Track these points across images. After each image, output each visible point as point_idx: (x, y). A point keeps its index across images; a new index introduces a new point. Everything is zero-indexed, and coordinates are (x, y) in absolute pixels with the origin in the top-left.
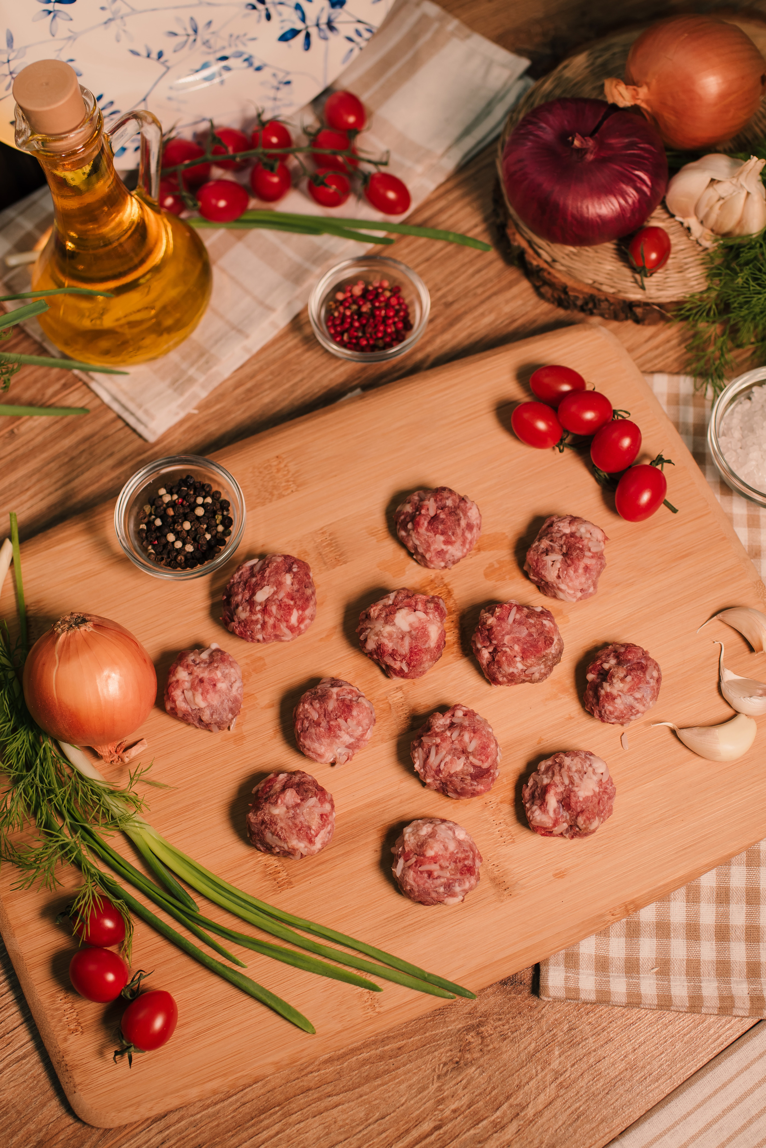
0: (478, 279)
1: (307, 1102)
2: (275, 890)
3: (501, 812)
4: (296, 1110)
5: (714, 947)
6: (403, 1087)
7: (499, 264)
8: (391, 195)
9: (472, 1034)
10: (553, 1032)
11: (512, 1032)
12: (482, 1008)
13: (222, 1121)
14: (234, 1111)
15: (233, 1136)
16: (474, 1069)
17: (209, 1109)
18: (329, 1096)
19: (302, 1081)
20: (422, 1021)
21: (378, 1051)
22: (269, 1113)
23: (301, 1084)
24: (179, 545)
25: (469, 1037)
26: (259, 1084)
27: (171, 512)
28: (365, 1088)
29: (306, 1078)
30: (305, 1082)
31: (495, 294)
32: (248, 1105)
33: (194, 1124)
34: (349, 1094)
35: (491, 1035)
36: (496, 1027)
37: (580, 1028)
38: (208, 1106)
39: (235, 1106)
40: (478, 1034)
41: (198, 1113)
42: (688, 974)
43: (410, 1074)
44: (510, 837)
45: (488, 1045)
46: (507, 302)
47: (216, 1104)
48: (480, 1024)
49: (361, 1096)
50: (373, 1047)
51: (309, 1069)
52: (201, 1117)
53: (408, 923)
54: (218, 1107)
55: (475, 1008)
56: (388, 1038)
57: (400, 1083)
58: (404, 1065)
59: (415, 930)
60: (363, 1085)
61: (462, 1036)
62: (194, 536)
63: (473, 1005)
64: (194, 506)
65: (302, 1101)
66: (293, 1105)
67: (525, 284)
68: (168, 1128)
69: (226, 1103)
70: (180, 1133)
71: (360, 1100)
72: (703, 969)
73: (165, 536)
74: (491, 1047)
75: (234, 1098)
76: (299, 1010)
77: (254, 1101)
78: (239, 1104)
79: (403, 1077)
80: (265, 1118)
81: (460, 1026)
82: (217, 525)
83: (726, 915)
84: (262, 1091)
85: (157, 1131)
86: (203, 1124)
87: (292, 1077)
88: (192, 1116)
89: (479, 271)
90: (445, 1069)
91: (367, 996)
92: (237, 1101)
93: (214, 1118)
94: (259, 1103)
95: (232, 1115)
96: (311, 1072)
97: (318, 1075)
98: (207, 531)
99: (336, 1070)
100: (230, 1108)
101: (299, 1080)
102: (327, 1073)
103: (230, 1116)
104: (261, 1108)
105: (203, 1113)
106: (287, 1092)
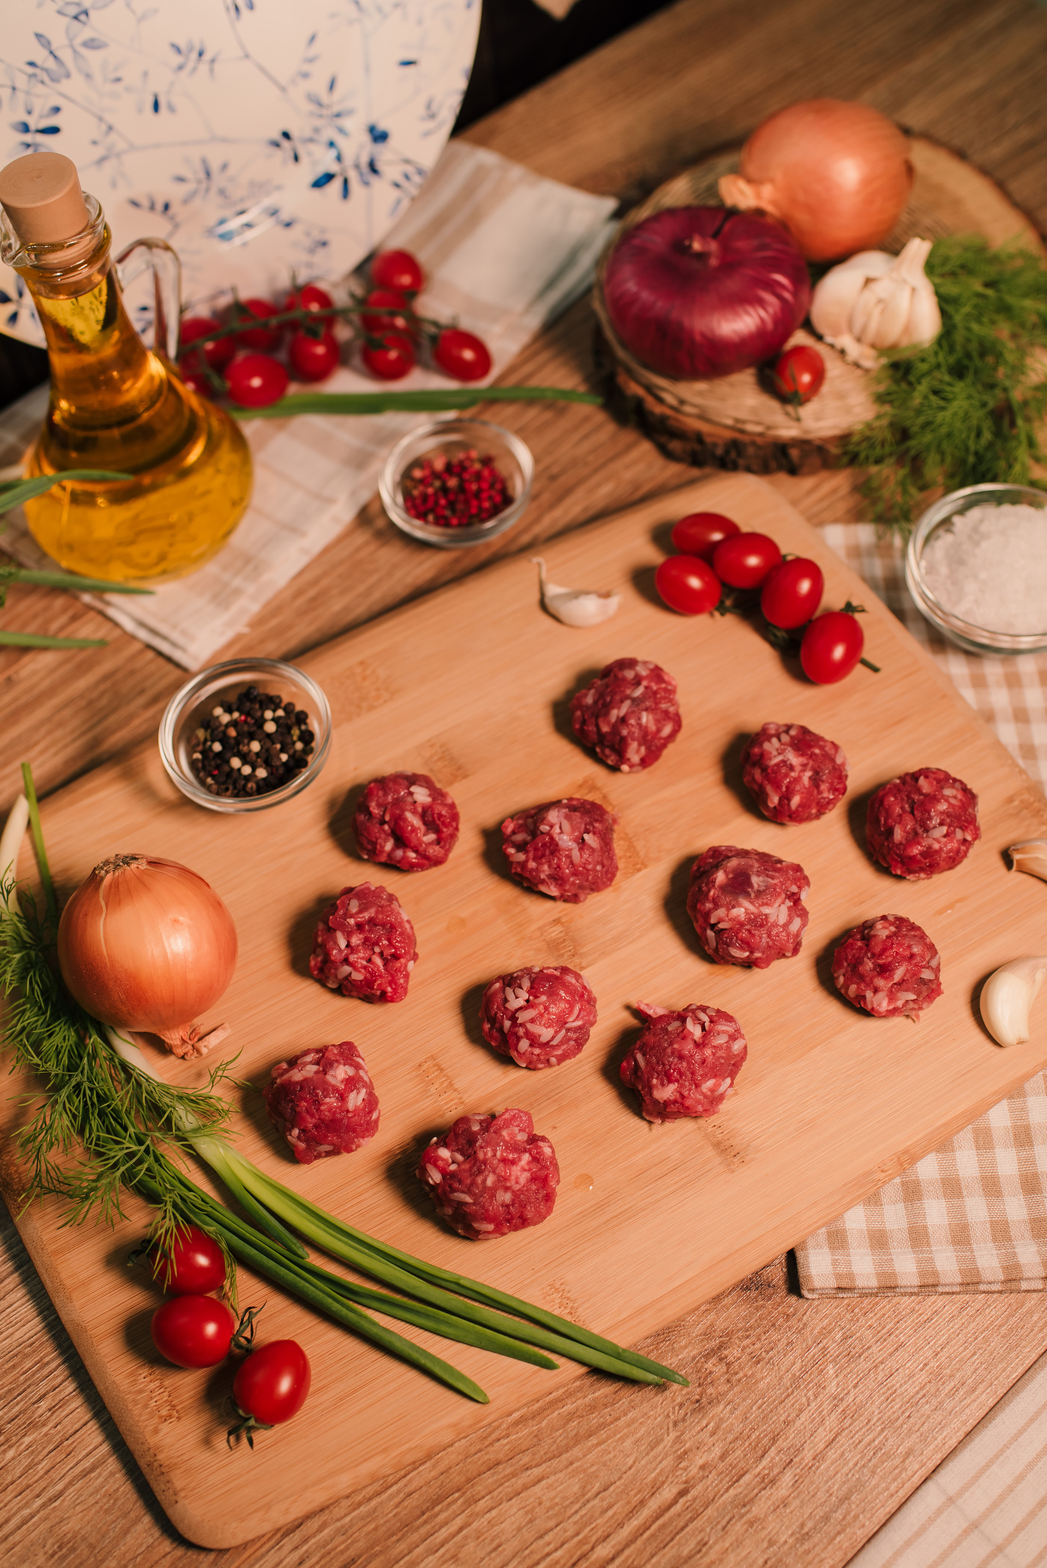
1: (496, 1481)
4: (483, 1493)
5: (1023, 1203)
6: (628, 1443)
8: (467, 355)
9: (713, 1360)
10: (821, 1345)
11: (767, 1352)
12: (721, 1324)
13: (382, 1522)
14: (397, 1506)
15: (398, 1540)
16: (721, 1407)
17: (362, 1509)
18: (527, 1469)
19: (486, 1454)
21: (587, 1400)
22: (445, 1503)
23: (486, 1457)
24: (247, 770)
25: (709, 1365)
26: (428, 1464)
27: (232, 732)
28: (576, 1452)
29: (491, 1449)
30: (492, 1455)
32: (416, 1495)
33: (343, 1531)
34: (555, 1462)
35: (739, 1358)
36: (744, 1348)
37: (858, 1335)
38: (360, 1504)
39: (397, 1500)
40: (721, 1359)
41: (346, 1515)
42: (995, 1240)
43: (636, 1425)
45: (736, 1373)
46: (626, 468)
47: (370, 1499)
48: (721, 1347)
49: (571, 1463)
50: (580, 1394)
51: (494, 1436)
52: (351, 1520)
54: (374, 1503)
55: (712, 1325)
57: (623, 1439)
58: (625, 1415)
60: (571, 1448)
61: (699, 1365)
62: (266, 757)
63: (709, 1322)
64: (262, 723)
65: (490, 1480)
66: (478, 1488)
68: (306, 1541)
69: (384, 1496)
70: (324, 1546)
71: (571, 1468)
72: (1014, 1232)
73: (228, 762)
74: (741, 1374)
75: (395, 1488)
77: (424, 1489)
78: (402, 1495)
79: (625, 1431)
80: (441, 1511)
81: (695, 1352)
82: (294, 743)
83: (1031, 1161)
84: (433, 1474)
85: (290, 1547)
86: (354, 1529)
87: (473, 1450)
88: (338, 1520)
90: (682, 1412)
92: (399, 1492)
93: (369, 1519)
94: (430, 1491)
95: (394, 1512)
96: (499, 1440)
97: (508, 1443)
98: (282, 750)
99: (533, 1432)
100: (392, 1503)
101: (483, 1453)
102: (520, 1438)
103: (391, 1515)
104: (434, 1497)
105: (354, 1514)
106: (468, 1470)
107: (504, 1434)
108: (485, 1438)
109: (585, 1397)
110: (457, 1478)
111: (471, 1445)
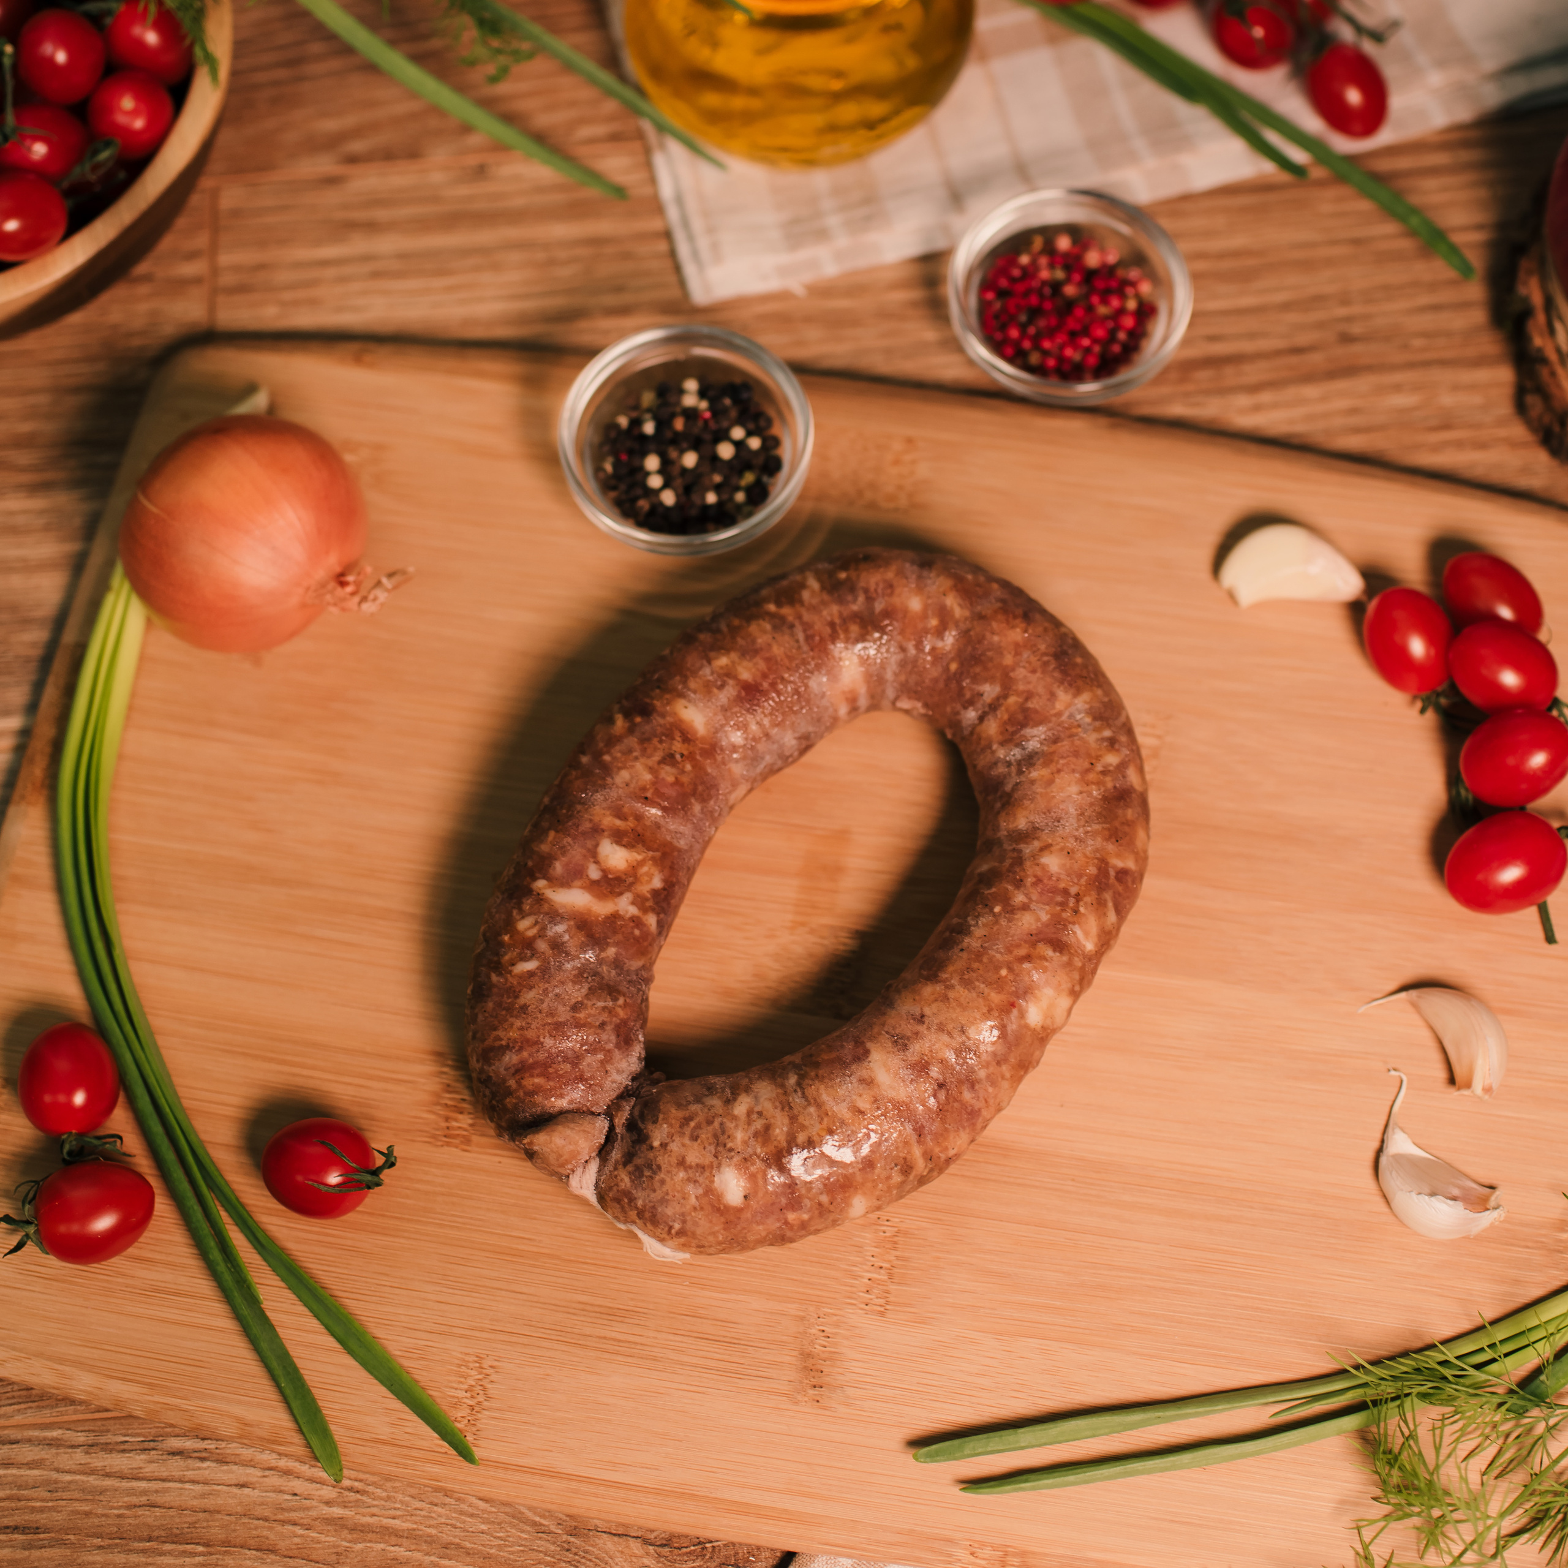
0: (1427, 321)
3: (895, 1248)
7: (1479, 316)
8: (1354, 96)
13: (100, 1511)
14: (130, 1507)
15: (100, 1547)
17: (91, 1478)
19: (270, 1529)
20: (534, 1555)
22: (182, 1547)
23: (265, 1533)
24: (655, 482)
26: (198, 1488)
27: (679, 424)
29: (279, 1528)
30: (271, 1534)
31: (1443, 363)
32: (158, 1512)
33: (53, 1487)
38: (93, 1472)
39: (135, 1500)
41: (68, 1472)
44: (882, 1302)
46: (1456, 388)
47: (108, 1475)
50: (424, 1547)
51: (293, 1515)
52: (70, 1482)
54: (108, 1482)
56: (459, 1546)
62: (690, 482)
64: (722, 435)
65: (248, 1563)
67: (1504, 375)
69: (125, 1484)
70: (20, 1487)
73: (644, 454)
75: (143, 1484)
77: (172, 1512)
78: (144, 1499)
80: (169, 1553)
82: (738, 489)
84: (195, 1503)
86: (66, 1495)
87: (259, 1511)
88: (57, 1470)
89: (1436, 308)
92: (144, 1492)
93: (90, 1497)
94: (178, 1520)
95: (121, 1511)
96: (295, 1524)
97: (302, 1536)
98: (718, 488)
99: (338, 1546)
100: (126, 1499)
101: (267, 1524)
102: (319, 1542)
103: (116, 1512)
104: (176, 1531)
105: (78, 1477)
106: (235, 1531)
107: (305, 1521)
108: (283, 1509)
109: (428, 1554)
110: (216, 1530)
111: (262, 1504)
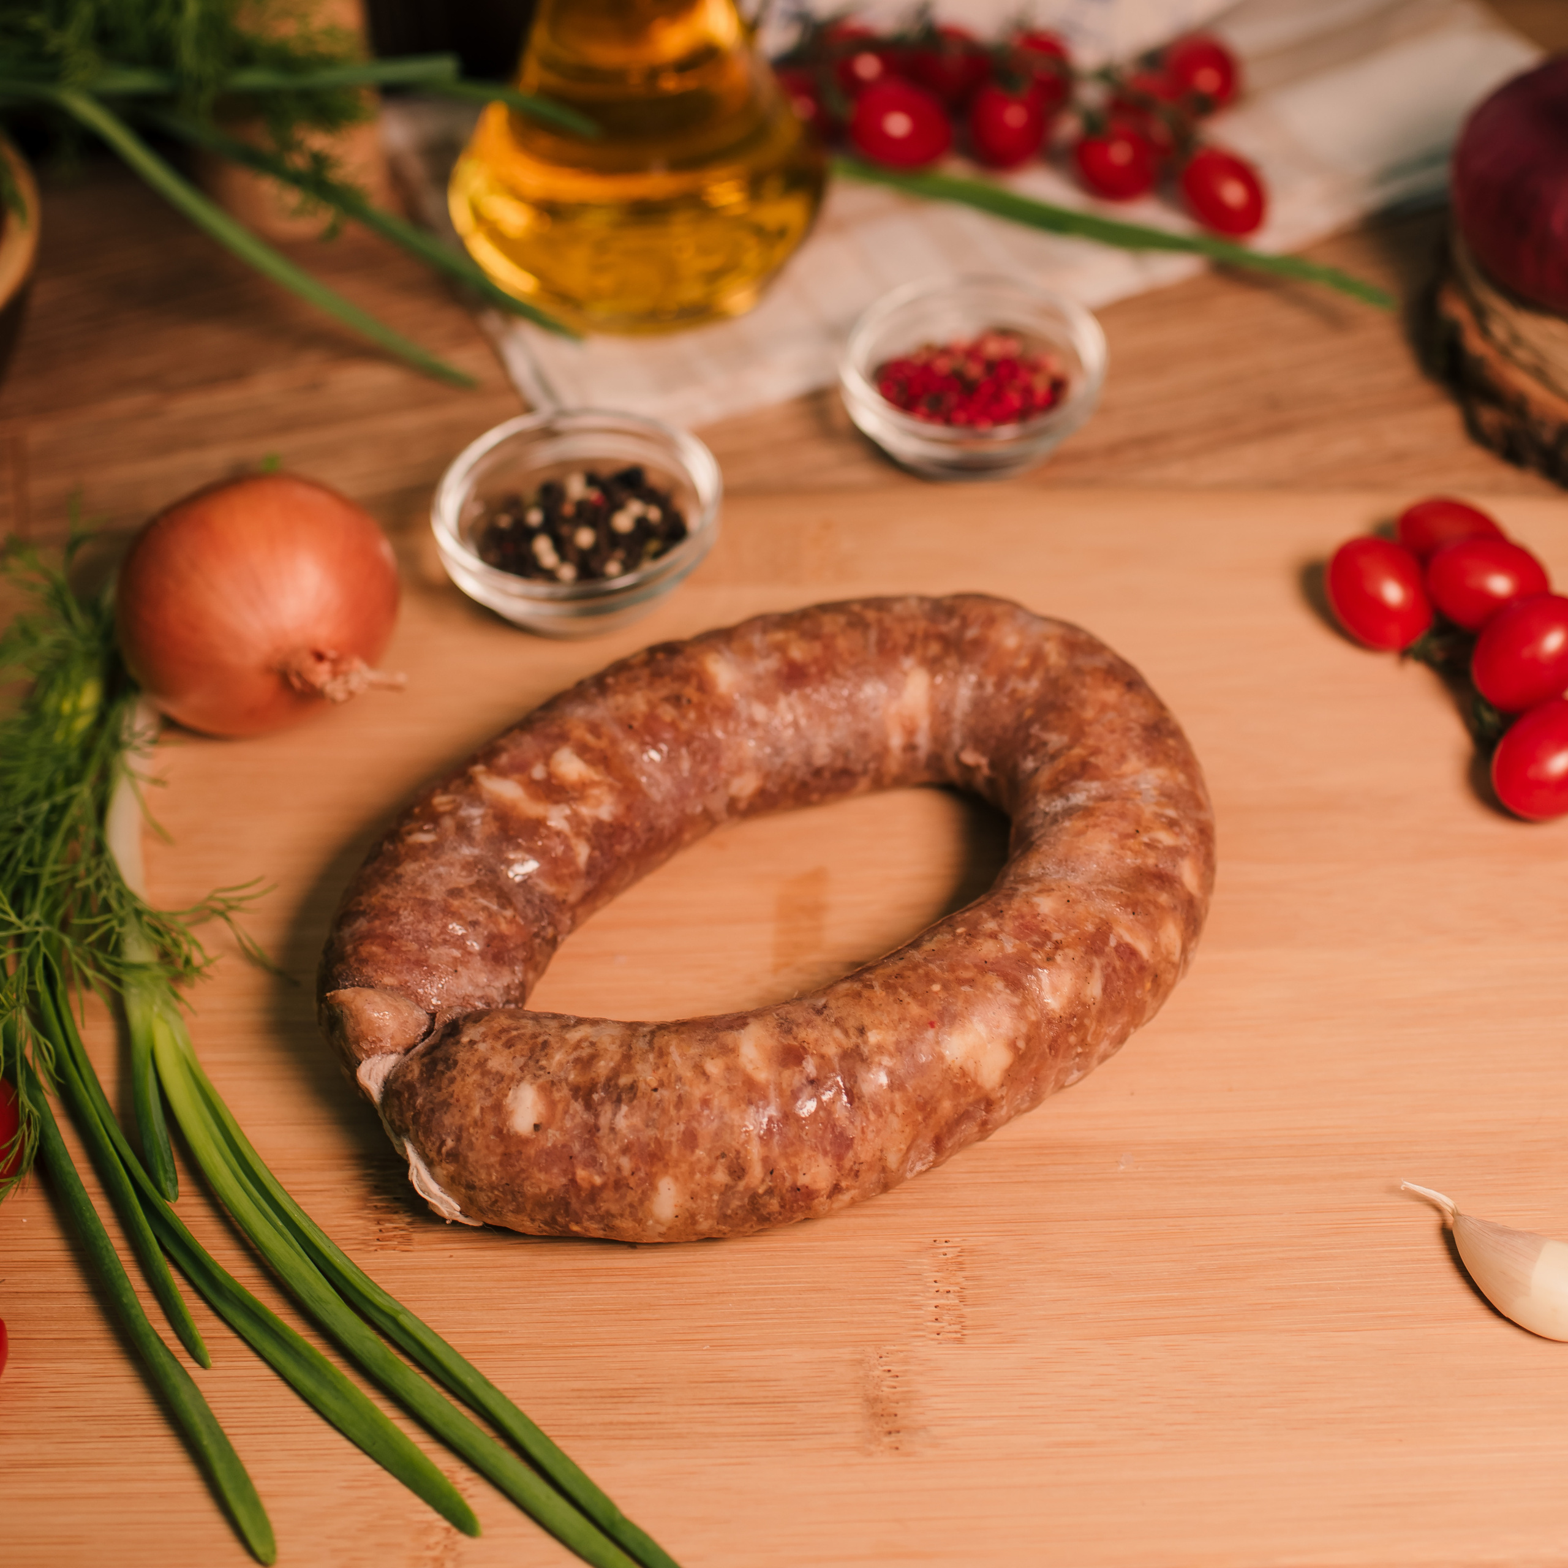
2: (364, 1242)
3: (962, 1270)
8: (1233, 192)
24: (550, 560)
27: (568, 509)
44: (957, 1327)
53: (622, 1418)
59: (630, 1438)
62: (589, 559)
64: (617, 511)
73: (531, 540)
76: (267, 1504)
91: (437, 1537)
98: (621, 560)
